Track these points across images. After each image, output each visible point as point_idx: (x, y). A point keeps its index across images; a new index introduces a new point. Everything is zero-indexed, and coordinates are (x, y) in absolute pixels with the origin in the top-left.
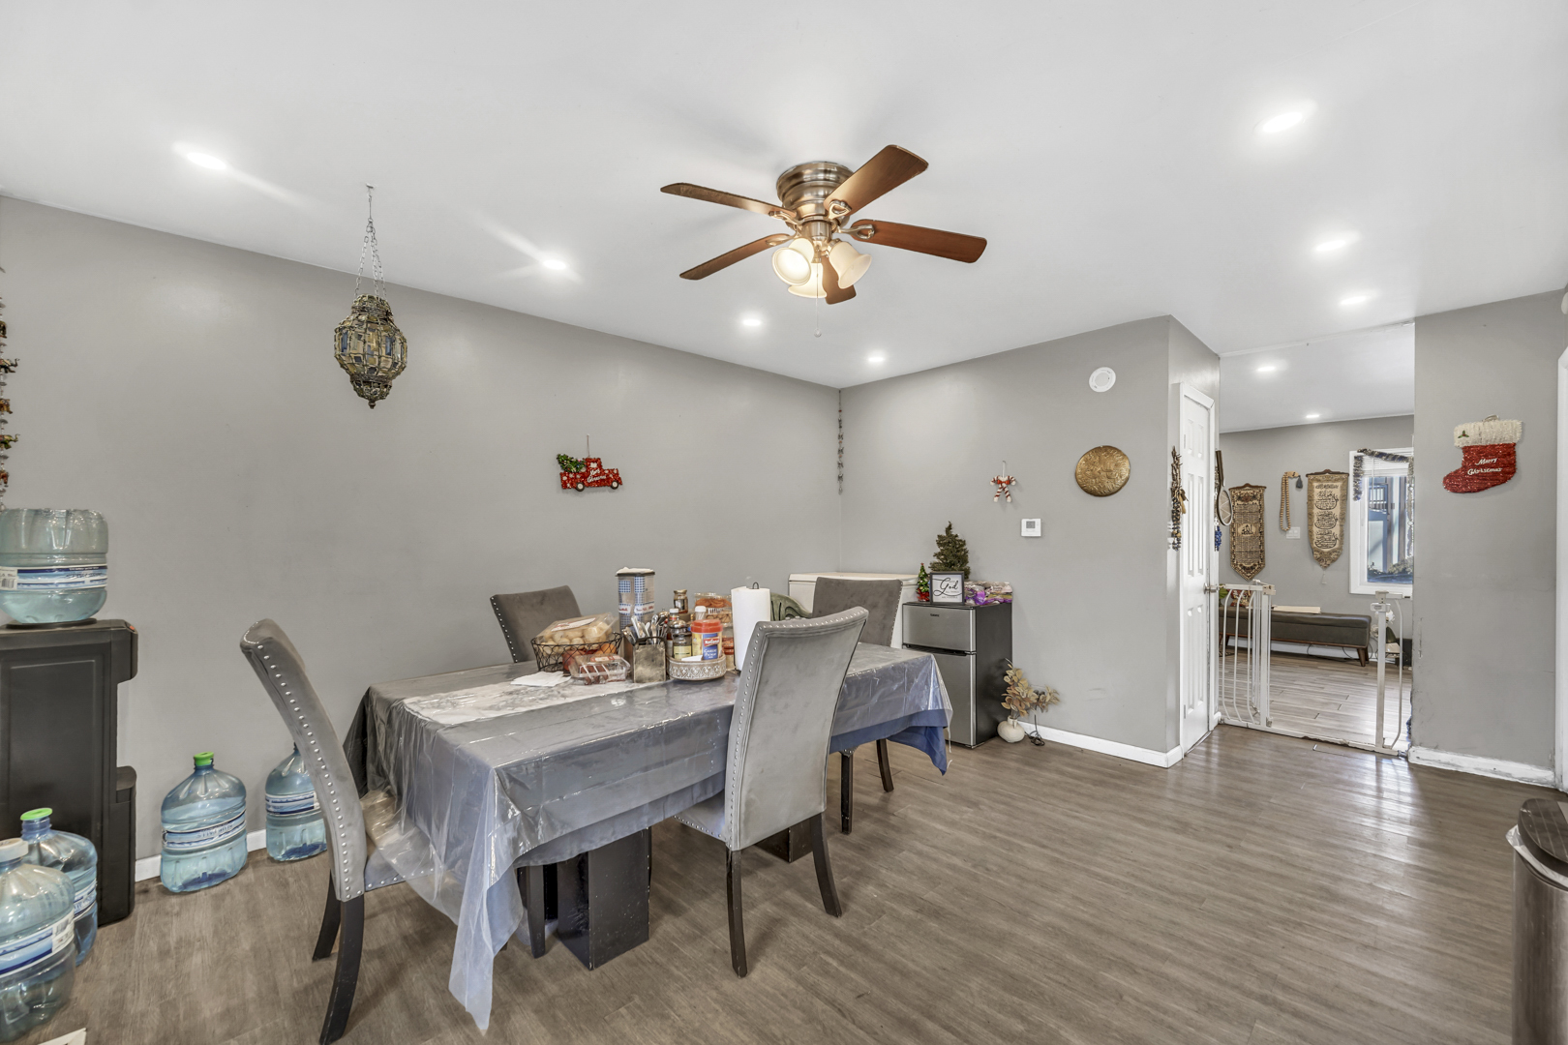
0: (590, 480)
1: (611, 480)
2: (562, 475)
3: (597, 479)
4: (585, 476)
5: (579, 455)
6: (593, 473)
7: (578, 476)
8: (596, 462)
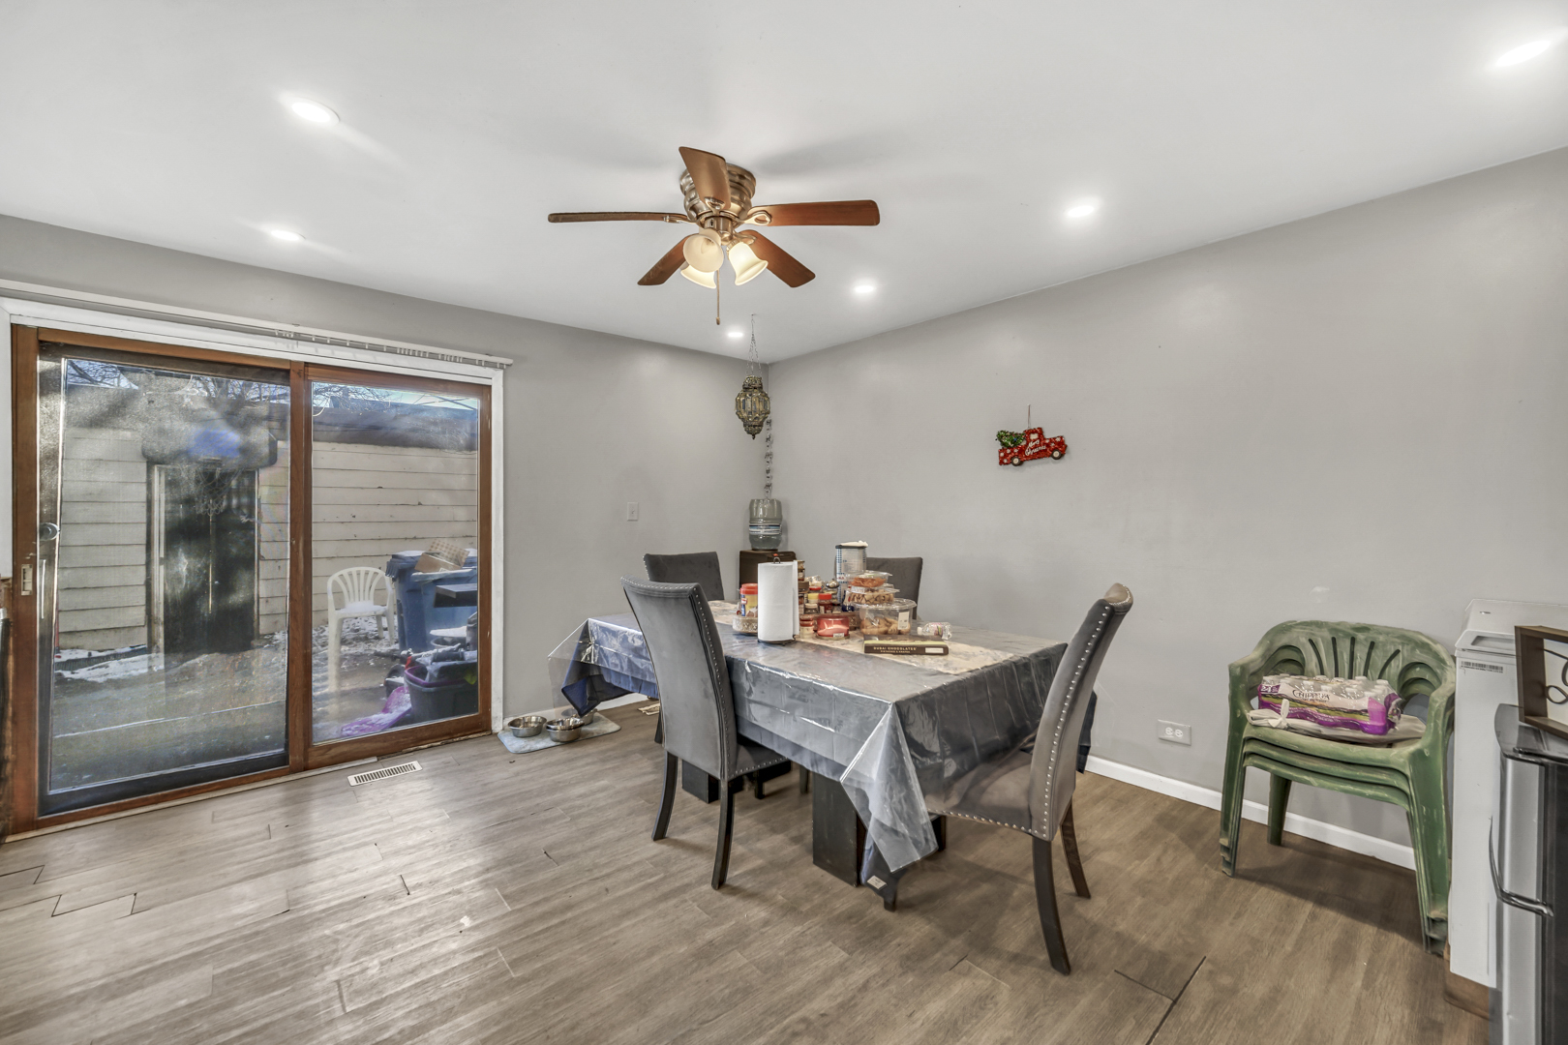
0: (1028, 453)
1: (1056, 448)
2: (1000, 452)
3: (1036, 450)
4: (1022, 451)
5: (1020, 429)
6: (1031, 445)
7: (1016, 451)
8: (1036, 432)
